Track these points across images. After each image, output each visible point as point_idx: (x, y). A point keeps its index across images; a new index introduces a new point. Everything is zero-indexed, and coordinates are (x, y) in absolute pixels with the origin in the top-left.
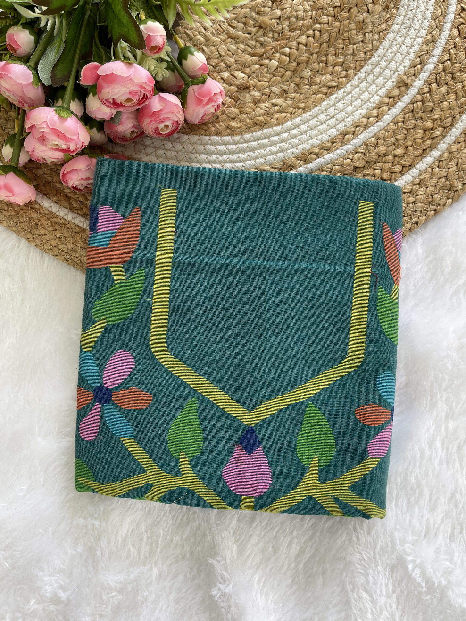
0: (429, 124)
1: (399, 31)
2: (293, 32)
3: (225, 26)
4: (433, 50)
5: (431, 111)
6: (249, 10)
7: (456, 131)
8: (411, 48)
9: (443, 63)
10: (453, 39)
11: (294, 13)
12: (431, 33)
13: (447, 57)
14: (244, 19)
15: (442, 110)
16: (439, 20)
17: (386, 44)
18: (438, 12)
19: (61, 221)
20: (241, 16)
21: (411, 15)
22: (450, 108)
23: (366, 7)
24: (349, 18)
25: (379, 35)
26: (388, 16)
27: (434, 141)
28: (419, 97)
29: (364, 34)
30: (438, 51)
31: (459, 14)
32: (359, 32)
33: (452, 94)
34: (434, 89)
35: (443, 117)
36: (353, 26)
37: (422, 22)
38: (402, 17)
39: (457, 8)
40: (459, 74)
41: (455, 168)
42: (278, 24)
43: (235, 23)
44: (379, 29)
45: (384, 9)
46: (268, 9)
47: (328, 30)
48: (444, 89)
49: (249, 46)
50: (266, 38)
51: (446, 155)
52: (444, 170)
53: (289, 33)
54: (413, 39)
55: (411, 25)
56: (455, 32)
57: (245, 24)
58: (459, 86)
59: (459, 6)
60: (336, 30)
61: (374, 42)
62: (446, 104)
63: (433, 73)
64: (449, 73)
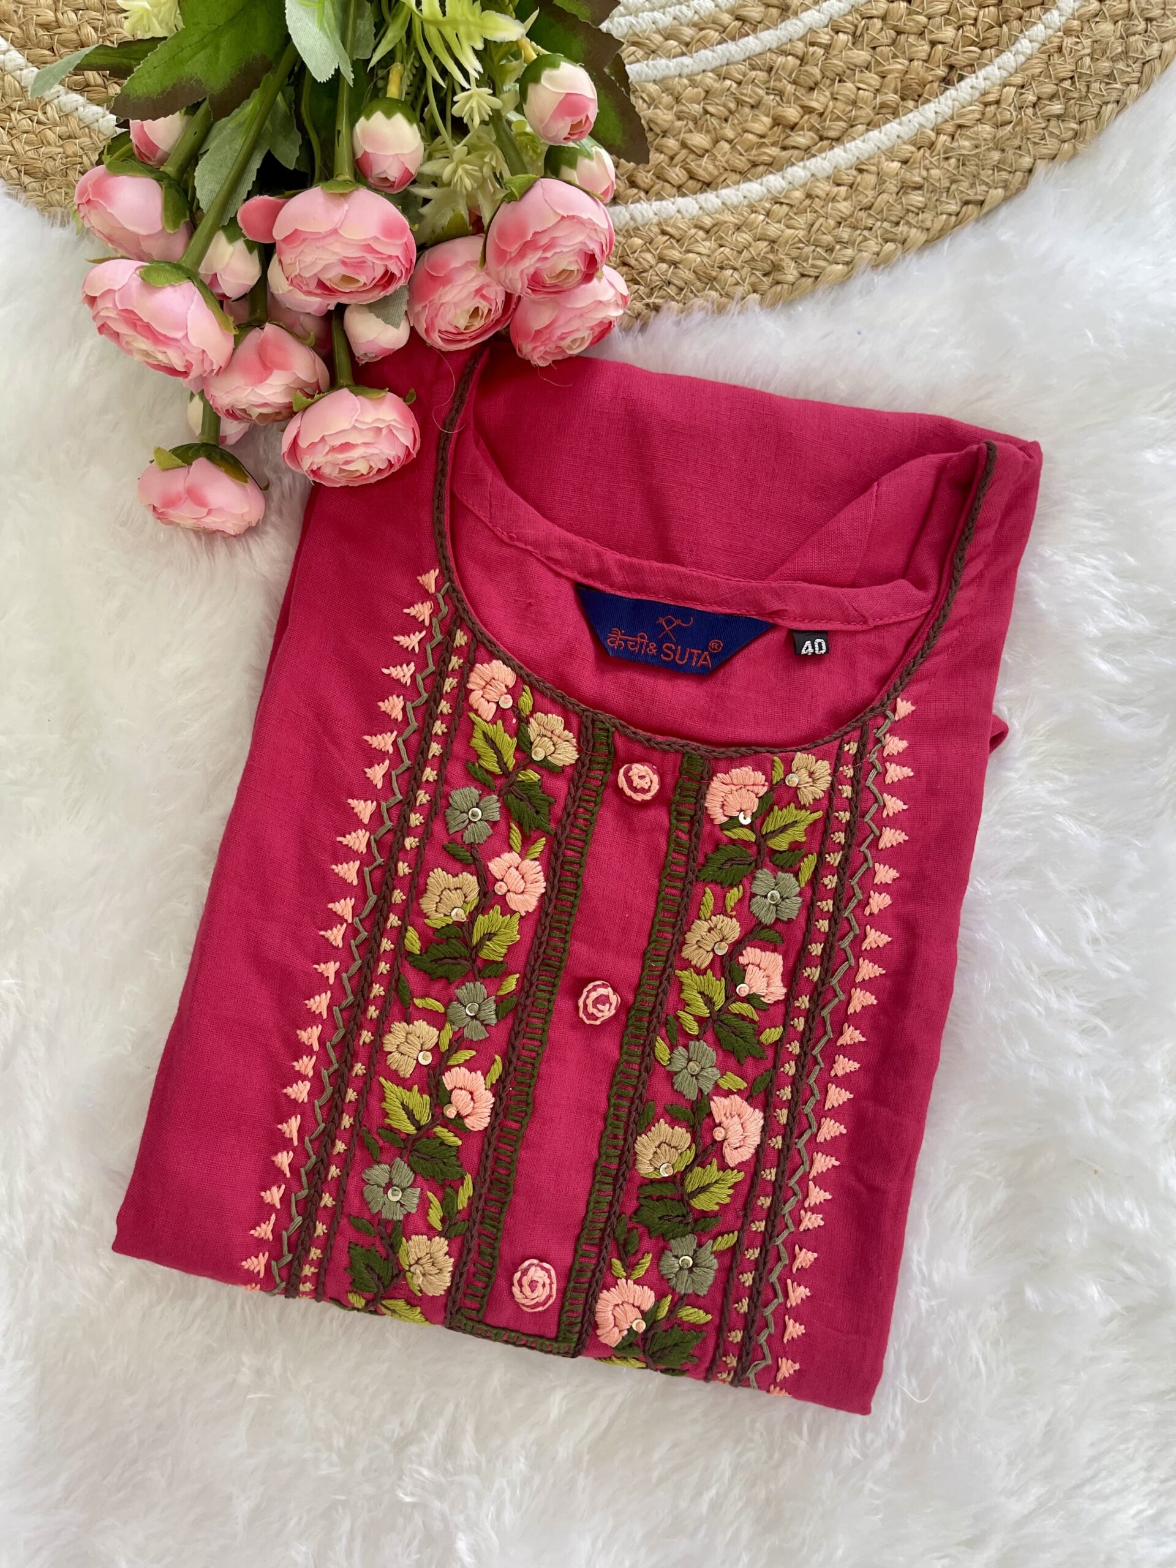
0: (792, 113)
5: (811, 87)
7: (844, 155)
15: (833, 97)
22: (854, 103)
27: (784, 153)
28: (799, 48)
33: (876, 77)
34: (840, 47)
35: (828, 113)
40: (913, 39)
41: (801, 234)
48: (862, 55)
51: (798, 194)
52: (777, 225)
58: (899, 66)
62: (848, 88)
63: (857, 10)
64: (894, 28)
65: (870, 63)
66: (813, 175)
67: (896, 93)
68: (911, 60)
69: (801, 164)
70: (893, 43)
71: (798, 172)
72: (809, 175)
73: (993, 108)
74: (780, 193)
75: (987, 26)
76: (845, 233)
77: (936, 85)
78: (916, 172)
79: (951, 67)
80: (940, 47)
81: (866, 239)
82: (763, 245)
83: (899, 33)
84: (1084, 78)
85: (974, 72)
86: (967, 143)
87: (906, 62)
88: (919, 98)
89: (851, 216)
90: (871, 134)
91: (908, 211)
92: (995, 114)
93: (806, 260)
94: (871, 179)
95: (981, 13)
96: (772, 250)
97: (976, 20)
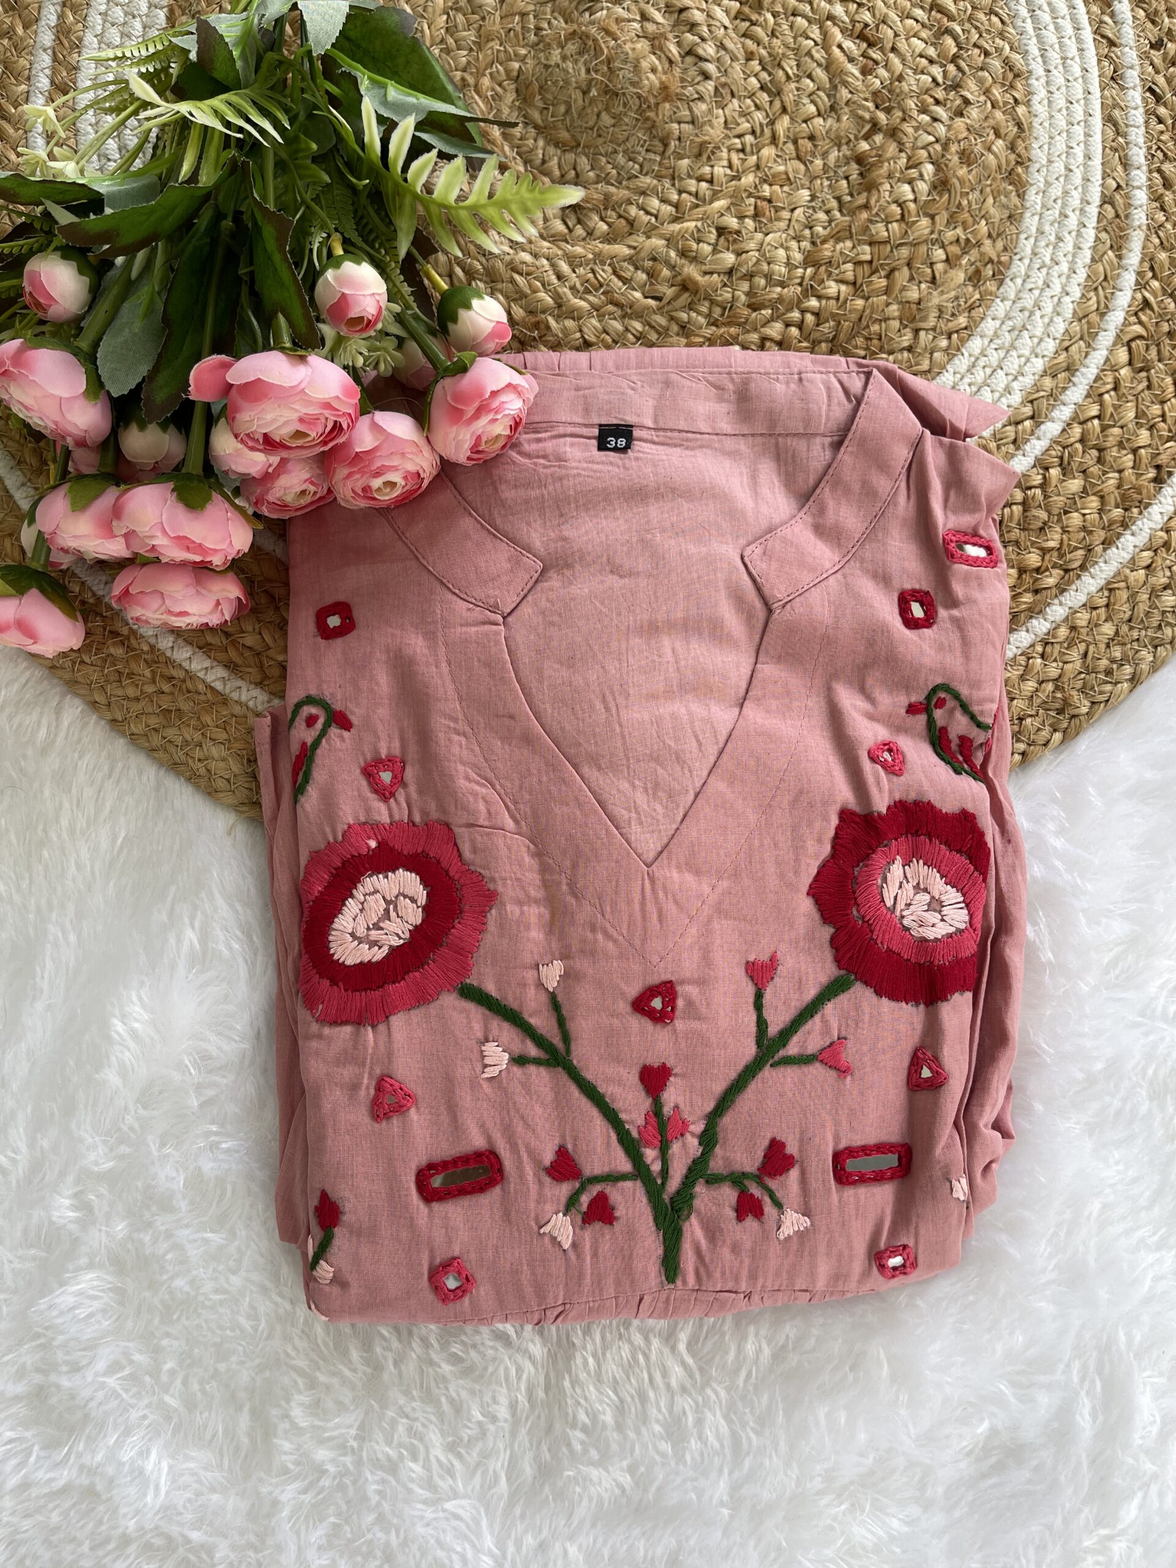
0: (1033, 559)
1: (996, 335)
2: (755, 310)
3: (605, 273)
4: (1065, 389)
5: (1041, 529)
6: (663, 242)
7: (1091, 581)
8: (1016, 378)
9: (1081, 423)
10: (1115, 369)
11: (765, 267)
12: (1067, 349)
13: (1094, 410)
14: (651, 263)
15: (1065, 531)
16: (1088, 322)
17: (961, 363)
18: (1091, 302)
19: (175, 673)
20: (643, 254)
21: (1028, 301)
22: (1084, 528)
23: (929, 271)
24: (887, 291)
25: (949, 338)
26: (977, 296)
27: (1038, 597)
28: (1019, 496)
29: (917, 331)
30: (1076, 394)
31: (1136, 314)
32: (906, 327)
33: (1093, 498)
34: (1054, 482)
35: (1065, 547)
36: (894, 309)
37: (1051, 321)
38: (1008, 303)
39: (1133, 298)
40: (1114, 452)
41: (1078, 665)
42: (725, 285)
43: (628, 270)
44: (950, 325)
45: (970, 279)
46: (706, 248)
47: (834, 316)
48: (1075, 484)
49: (653, 327)
50: (694, 315)
51: (1063, 632)
52: (1054, 664)
53: (746, 312)
54: (1023, 360)
55: (1024, 326)
56: (1122, 355)
57: (652, 274)
58: (1112, 482)
59: (1139, 296)
60: (854, 317)
61: (936, 355)
62: (1075, 519)
63: (1058, 443)
64: (1094, 447)
65: (1085, 487)
66: (1070, 608)
67: (1117, 507)
68: (1120, 471)
69: (1056, 601)
70: (1100, 460)
71: (1057, 611)
72: (1066, 609)
74: (1047, 634)
76: (1117, 653)
77: (1150, 488)
78: (1160, 574)
79: (1158, 467)
80: (1143, 451)
81: (1137, 651)
82: (1049, 687)
83: (1101, 451)
87: (1116, 475)
88: (1143, 506)
89: (1117, 633)
90: (1109, 552)
91: (1164, 612)
93: (1092, 688)
94: (1124, 595)
96: (1059, 689)
97: (1163, 416)
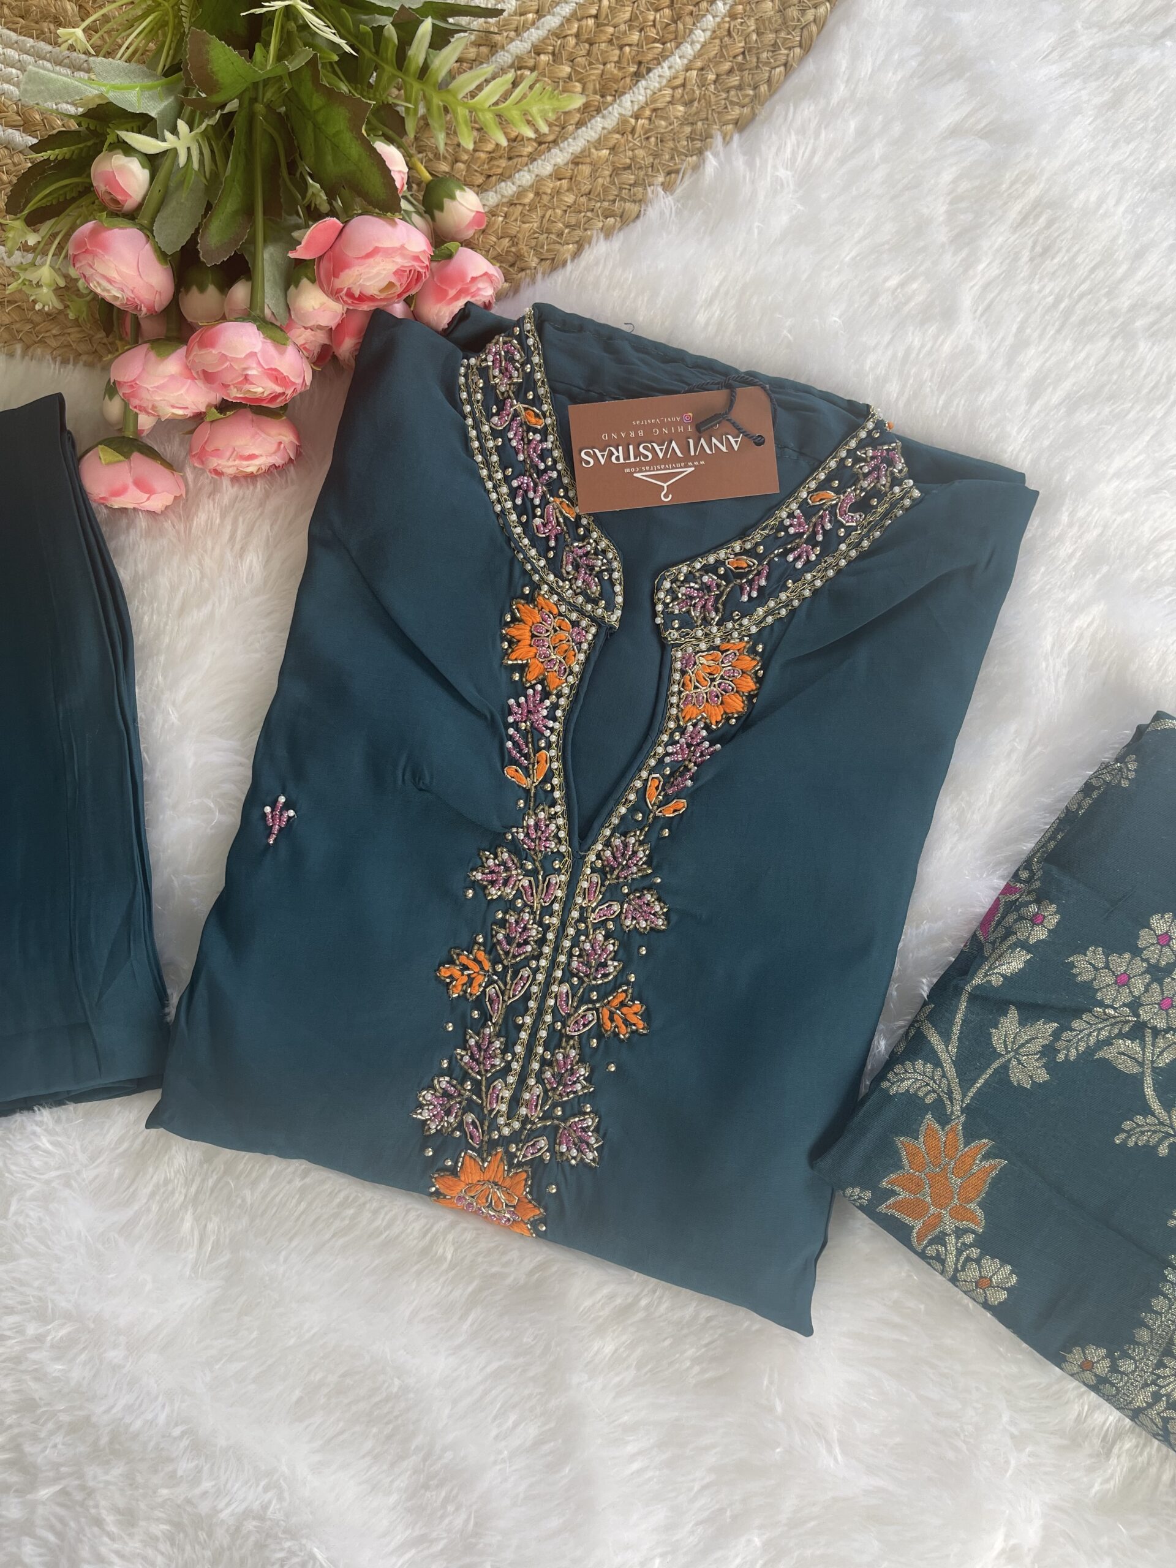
7: (560, 154)
9: (579, 20)
13: (592, 10)
27: (510, 163)
34: (543, 65)
40: (603, 47)
65: (571, 74)
66: (537, 176)
67: (596, 93)
68: (604, 64)
69: (526, 168)
70: (589, 53)
71: (525, 178)
72: (534, 177)
73: (680, 91)
74: (513, 196)
75: (664, 24)
77: (628, 80)
82: (506, 242)
83: (591, 44)
84: (755, 51)
85: (659, 64)
86: (663, 123)
88: (618, 94)
92: (683, 96)
95: (658, 16)
96: (513, 245)
